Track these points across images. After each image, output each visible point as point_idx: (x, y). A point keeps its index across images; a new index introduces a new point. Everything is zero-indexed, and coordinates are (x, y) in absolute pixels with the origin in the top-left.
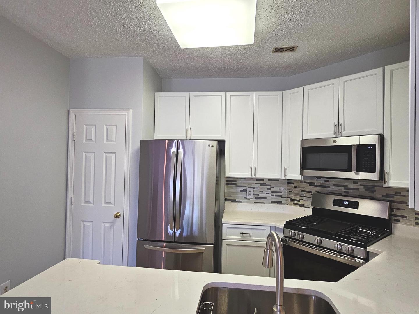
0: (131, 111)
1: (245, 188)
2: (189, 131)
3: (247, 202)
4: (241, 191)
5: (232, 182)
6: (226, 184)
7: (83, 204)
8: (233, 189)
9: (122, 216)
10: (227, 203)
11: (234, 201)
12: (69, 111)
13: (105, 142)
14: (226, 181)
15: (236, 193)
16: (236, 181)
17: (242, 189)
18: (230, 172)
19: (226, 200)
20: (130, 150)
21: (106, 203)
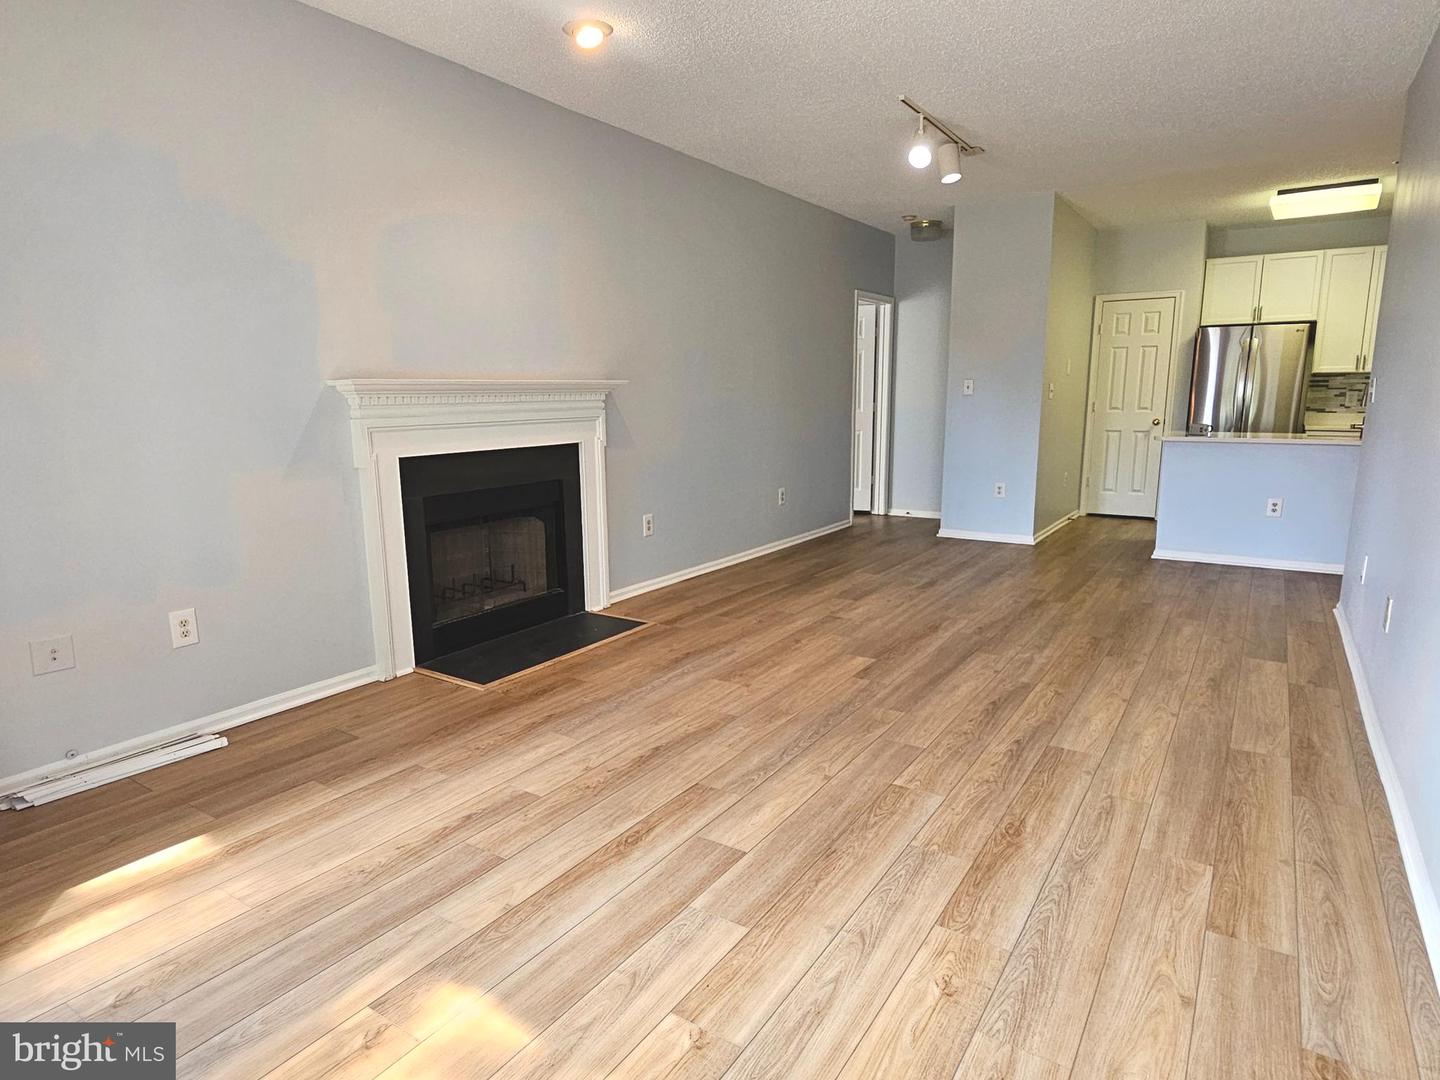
0: (1184, 293)
1: (1343, 391)
2: (1258, 312)
3: (1346, 412)
4: (1336, 395)
5: (1320, 381)
6: (1311, 386)
7: (1109, 411)
8: (1321, 394)
9: (1162, 424)
10: (1307, 413)
11: (1323, 411)
12: (1094, 299)
13: (1143, 333)
14: (1311, 381)
15: (1326, 399)
16: (1327, 381)
17: (1337, 392)
18: (1321, 366)
19: (1308, 409)
20: (1179, 341)
21: (1140, 408)
